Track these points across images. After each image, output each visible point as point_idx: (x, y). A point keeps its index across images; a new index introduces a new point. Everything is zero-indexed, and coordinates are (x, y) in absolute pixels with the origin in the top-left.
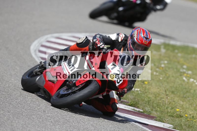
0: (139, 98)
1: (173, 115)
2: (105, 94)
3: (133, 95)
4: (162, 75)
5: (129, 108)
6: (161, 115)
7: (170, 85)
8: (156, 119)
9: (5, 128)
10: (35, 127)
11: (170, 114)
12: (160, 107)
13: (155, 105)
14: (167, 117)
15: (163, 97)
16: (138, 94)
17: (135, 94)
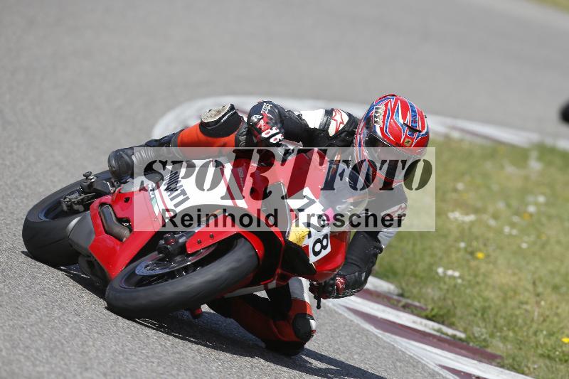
0: (456, 299)
1: (552, 355)
2: (273, 285)
3: (440, 289)
4: (529, 235)
5: (426, 325)
6: (516, 351)
7: (550, 267)
8: (502, 364)
9: (63, 360)
10: (150, 364)
11: (544, 350)
12: (516, 329)
13: (501, 322)
14: (535, 359)
15: (525, 299)
16: (455, 286)
17: (446, 287)
